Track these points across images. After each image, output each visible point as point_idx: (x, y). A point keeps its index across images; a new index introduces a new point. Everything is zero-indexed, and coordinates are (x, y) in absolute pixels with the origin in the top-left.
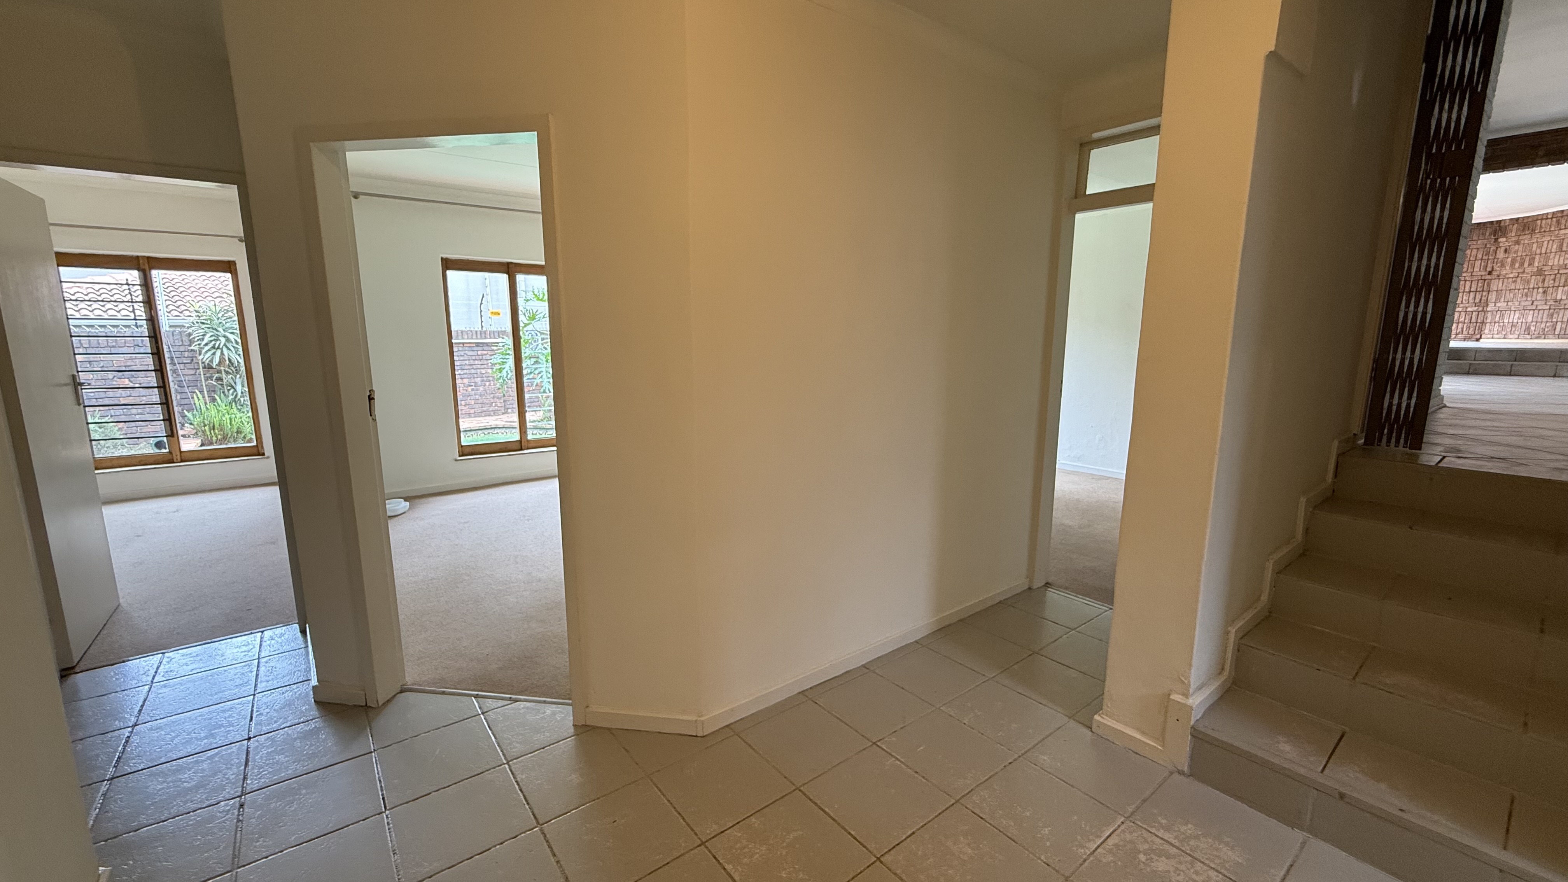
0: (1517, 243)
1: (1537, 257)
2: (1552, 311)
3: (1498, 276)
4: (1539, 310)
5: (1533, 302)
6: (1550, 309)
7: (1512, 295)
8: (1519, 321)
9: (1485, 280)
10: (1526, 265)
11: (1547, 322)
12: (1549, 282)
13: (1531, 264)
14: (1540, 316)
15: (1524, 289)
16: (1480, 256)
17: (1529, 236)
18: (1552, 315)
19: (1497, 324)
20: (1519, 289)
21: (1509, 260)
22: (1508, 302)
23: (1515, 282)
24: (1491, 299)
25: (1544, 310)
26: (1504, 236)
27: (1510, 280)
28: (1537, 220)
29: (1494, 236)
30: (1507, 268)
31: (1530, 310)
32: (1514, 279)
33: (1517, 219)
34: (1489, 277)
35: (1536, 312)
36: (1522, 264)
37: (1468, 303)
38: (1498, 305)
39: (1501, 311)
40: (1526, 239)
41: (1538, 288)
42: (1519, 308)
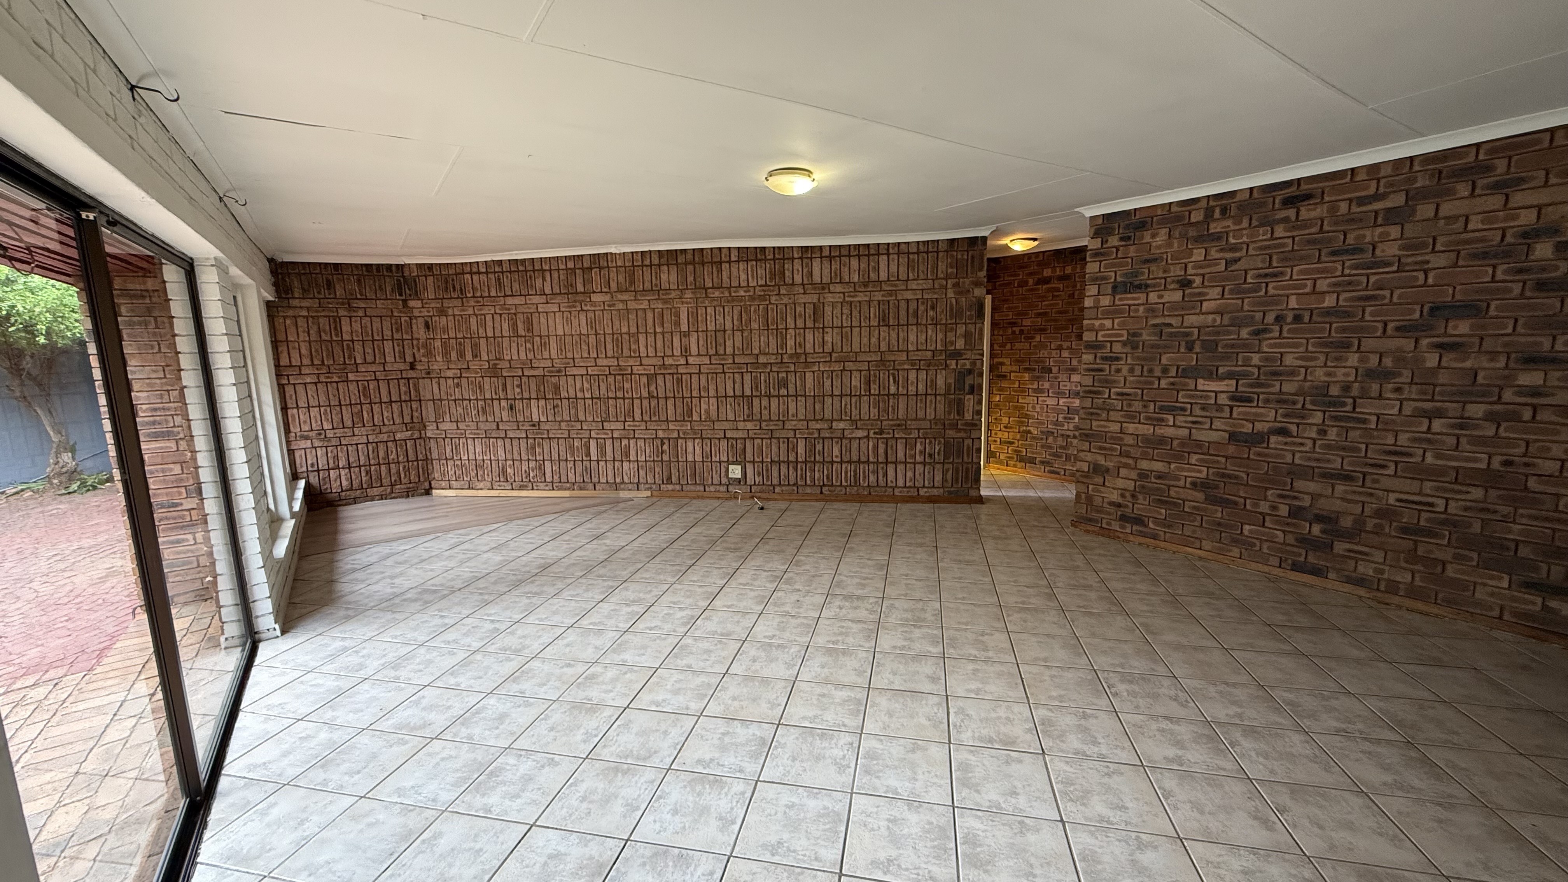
0: (442, 312)
1: (483, 342)
2: (530, 441)
3: (429, 373)
4: (511, 438)
5: (498, 425)
6: (527, 438)
7: (460, 410)
8: (485, 458)
9: (408, 379)
10: (469, 356)
12: (513, 391)
13: (476, 356)
14: (516, 449)
15: (477, 400)
16: (387, 333)
17: (458, 303)
18: (533, 448)
19: (450, 463)
20: (469, 400)
21: (438, 343)
22: (457, 422)
23: (458, 385)
24: (428, 416)
25: (519, 439)
26: (417, 296)
27: (450, 382)
28: (463, 274)
29: (401, 295)
30: (439, 359)
31: (497, 438)
32: (456, 381)
33: (430, 267)
34: (412, 374)
35: (508, 441)
36: (462, 355)
37: (394, 424)
38: (442, 426)
39: (451, 439)
40: (454, 308)
41: (499, 399)
42: (478, 434)
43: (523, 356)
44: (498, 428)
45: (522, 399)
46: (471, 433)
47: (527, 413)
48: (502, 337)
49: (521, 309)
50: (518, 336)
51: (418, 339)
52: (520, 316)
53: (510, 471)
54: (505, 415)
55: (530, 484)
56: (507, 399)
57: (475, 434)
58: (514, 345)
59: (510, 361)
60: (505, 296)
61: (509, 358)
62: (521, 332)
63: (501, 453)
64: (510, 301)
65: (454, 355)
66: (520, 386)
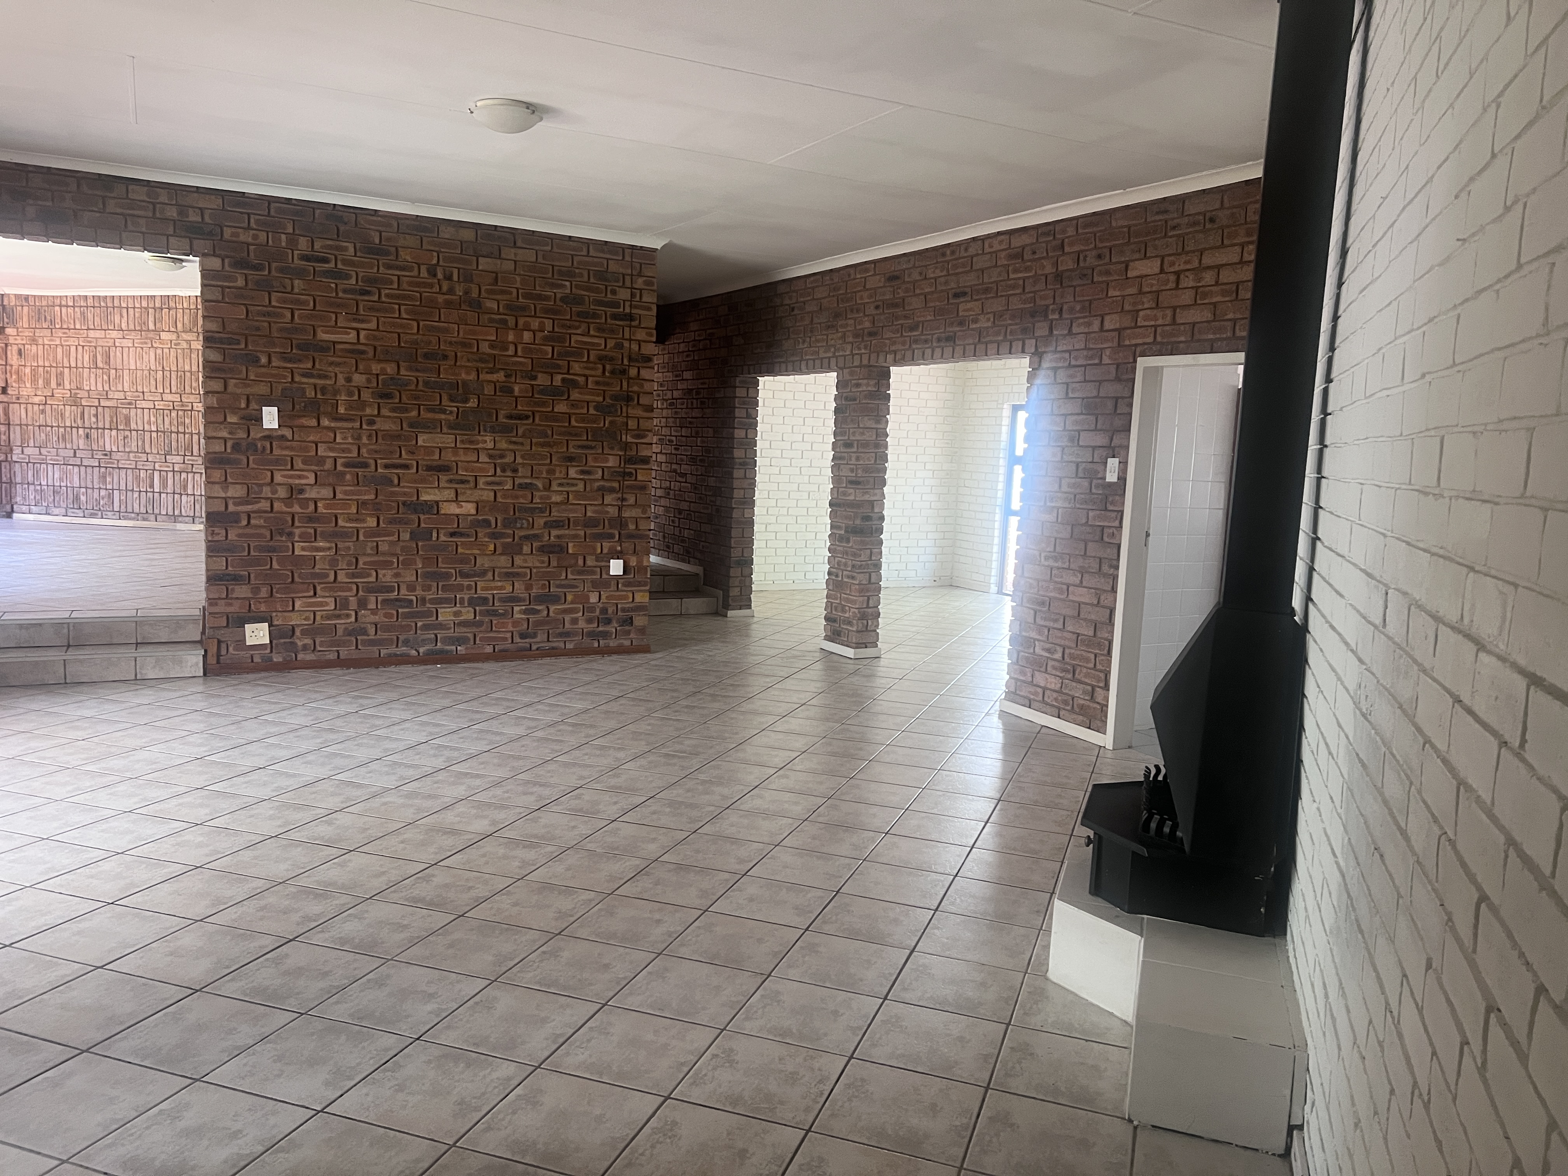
1: (66, 371)
2: (102, 470)
3: (18, 399)
4: (86, 466)
5: (75, 453)
6: (99, 466)
7: (43, 435)
8: (62, 484)
10: (54, 385)
11: (100, 488)
12: (90, 421)
13: (60, 385)
14: (89, 477)
15: (58, 427)
18: (104, 476)
19: (31, 488)
20: (52, 427)
21: (28, 370)
22: (40, 447)
23: (40, 411)
24: (15, 439)
25: (93, 467)
27: (36, 408)
30: (28, 385)
31: (73, 465)
35: (83, 469)
36: (48, 382)
38: (27, 451)
39: (34, 463)
41: (78, 428)
42: (58, 460)
43: (100, 388)
44: (75, 456)
45: (97, 428)
46: (51, 460)
47: (101, 443)
48: (83, 368)
49: (100, 343)
50: (96, 368)
51: (11, 366)
52: (99, 349)
53: (83, 498)
54: (81, 442)
55: (100, 513)
56: (85, 428)
57: (55, 460)
58: (93, 376)
59: (88, 391)
60: (88, 329)
61: (88, 388)
62: (100, 365)
63: (76, 479)
64: (92, 334)
65: (41, 382)
66: (96, 416)
